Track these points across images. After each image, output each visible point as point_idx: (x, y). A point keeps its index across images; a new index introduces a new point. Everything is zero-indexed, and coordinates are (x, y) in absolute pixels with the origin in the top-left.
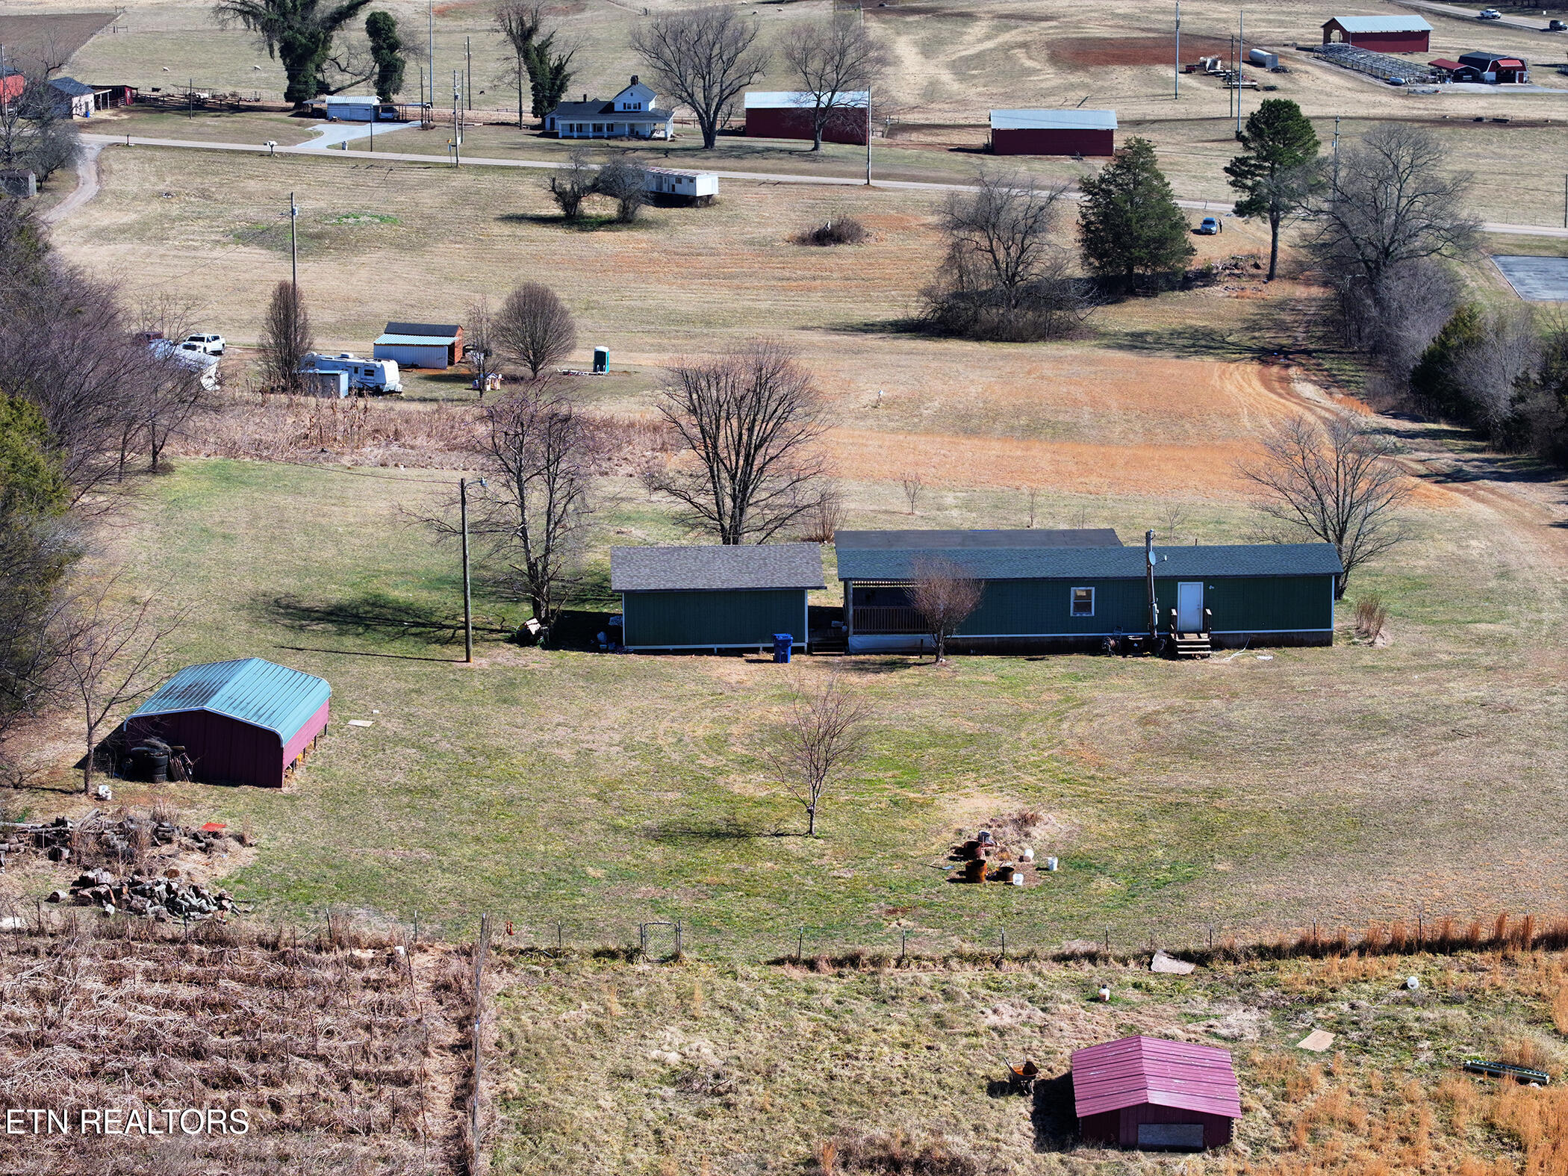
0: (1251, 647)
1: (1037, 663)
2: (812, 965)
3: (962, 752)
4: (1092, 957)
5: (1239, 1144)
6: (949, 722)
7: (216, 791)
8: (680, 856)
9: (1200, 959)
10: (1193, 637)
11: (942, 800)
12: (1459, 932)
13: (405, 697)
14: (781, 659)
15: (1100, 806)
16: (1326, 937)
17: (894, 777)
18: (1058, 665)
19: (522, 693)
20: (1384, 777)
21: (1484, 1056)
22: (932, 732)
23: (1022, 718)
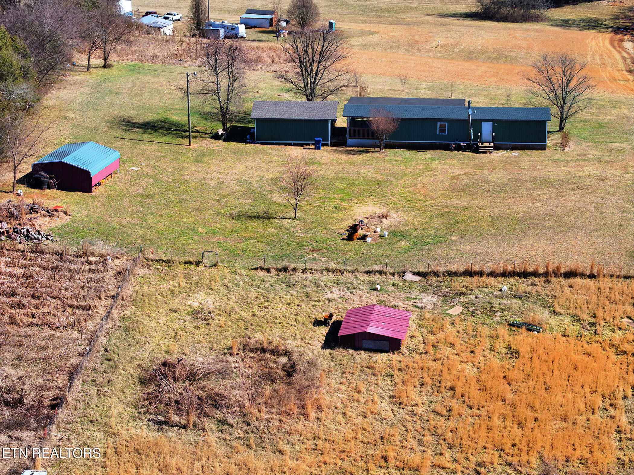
0: (512, 149)
1: (422, 153)
2: (268, 270)
3: (373, 188)
4: (380, 272)
5: (403, 349)
6: (374, 176)
7: (64, 193)
8: (238, 225)
9: (424, 275)
10: (487, 145)
11: (355, 207)
12: (531, 269)
13: (158, 159)
14: (318, 148)
15: (418, 212)
16: (476, 268)
17: (341, 197)
18: (430, 154)
19: (206, 159)
20: (538, 205)
21: (518, 320)
22: (365, 179)
23: (404, 175)
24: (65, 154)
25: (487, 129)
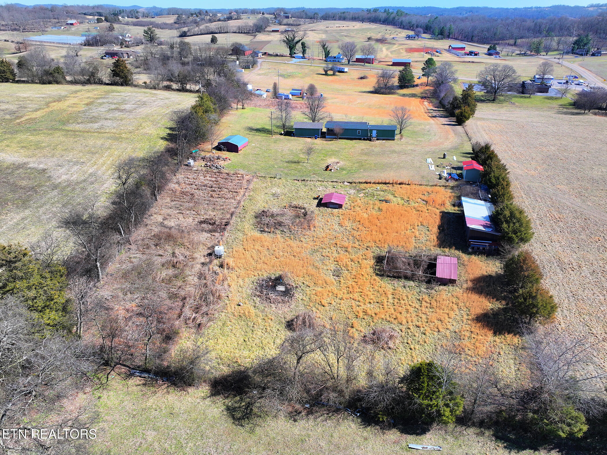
0: (383, 140)
1: (351, 141)
2: (298, 181)
3: (334, 153)
4: (336, 182)
5: (343, 208)
6: (335, 149)
7: (229, 153)
8: (289, 165)
9: (351, 183)
10: (374, 138)
11: (328, 159)
12: (387, 182)
13: (261, 141)
14: (316, 139)
15: (349, 161)
16: (369, 181)
17: (323, 156)
18: (354, 141)
19: (278, 142)
20: (391, 160)
21: (383, 199)
22: (332, 150)
23: (345, 148)
24: (229, 139)
25: (374, 133)
